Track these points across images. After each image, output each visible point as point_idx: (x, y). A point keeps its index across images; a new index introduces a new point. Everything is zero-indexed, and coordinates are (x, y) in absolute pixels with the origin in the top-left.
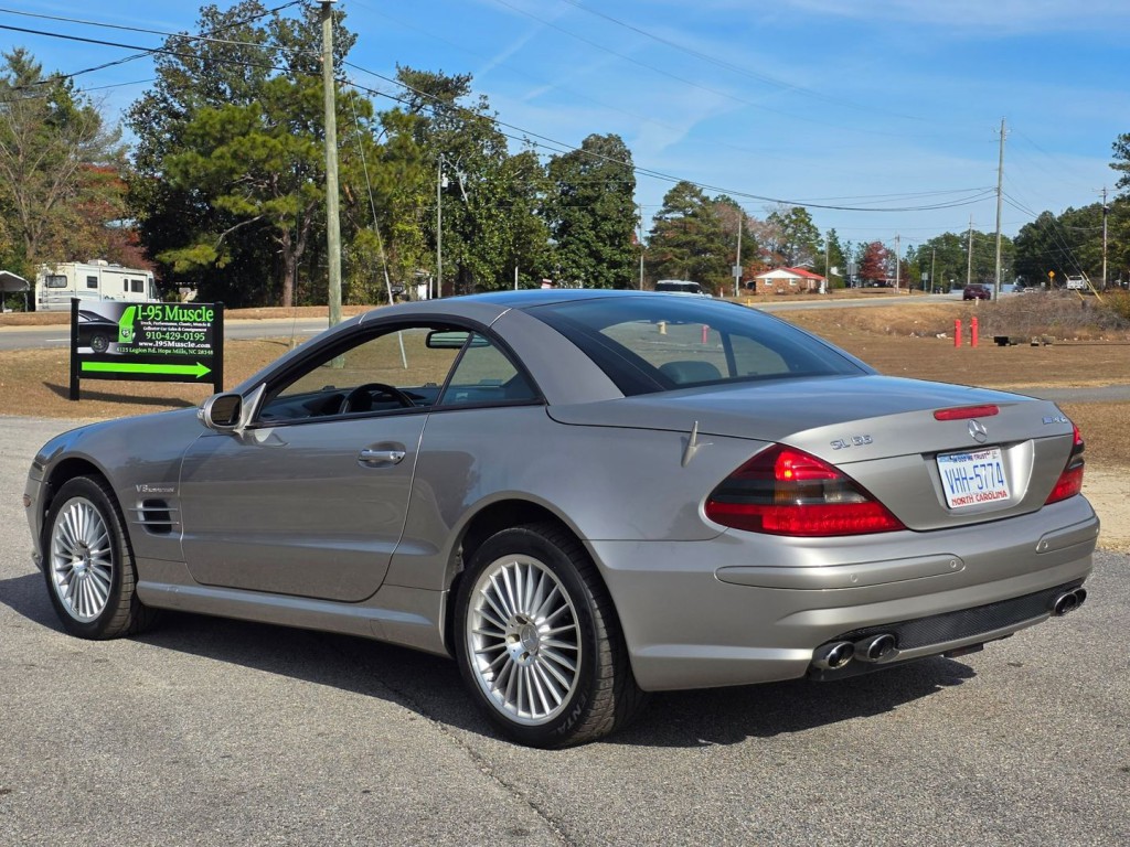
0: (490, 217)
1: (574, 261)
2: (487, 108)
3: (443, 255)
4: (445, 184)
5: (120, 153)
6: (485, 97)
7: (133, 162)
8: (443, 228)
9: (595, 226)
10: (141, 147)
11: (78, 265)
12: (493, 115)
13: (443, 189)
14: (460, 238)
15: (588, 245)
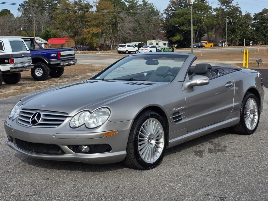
0: (238, 28)
1: (259, 37)
2: (238, 5)
3: (227, 36)
4: (228, 22)
5: (163, 18)
6: (238, 3)
7: (165, 20)
8: (227, 31)
9: (264, 29)
10: (166, 17)
11: (154, 40)
12: (239, 6)
13: (227, 23)
14: (231, 32)
15: (262, 33)
